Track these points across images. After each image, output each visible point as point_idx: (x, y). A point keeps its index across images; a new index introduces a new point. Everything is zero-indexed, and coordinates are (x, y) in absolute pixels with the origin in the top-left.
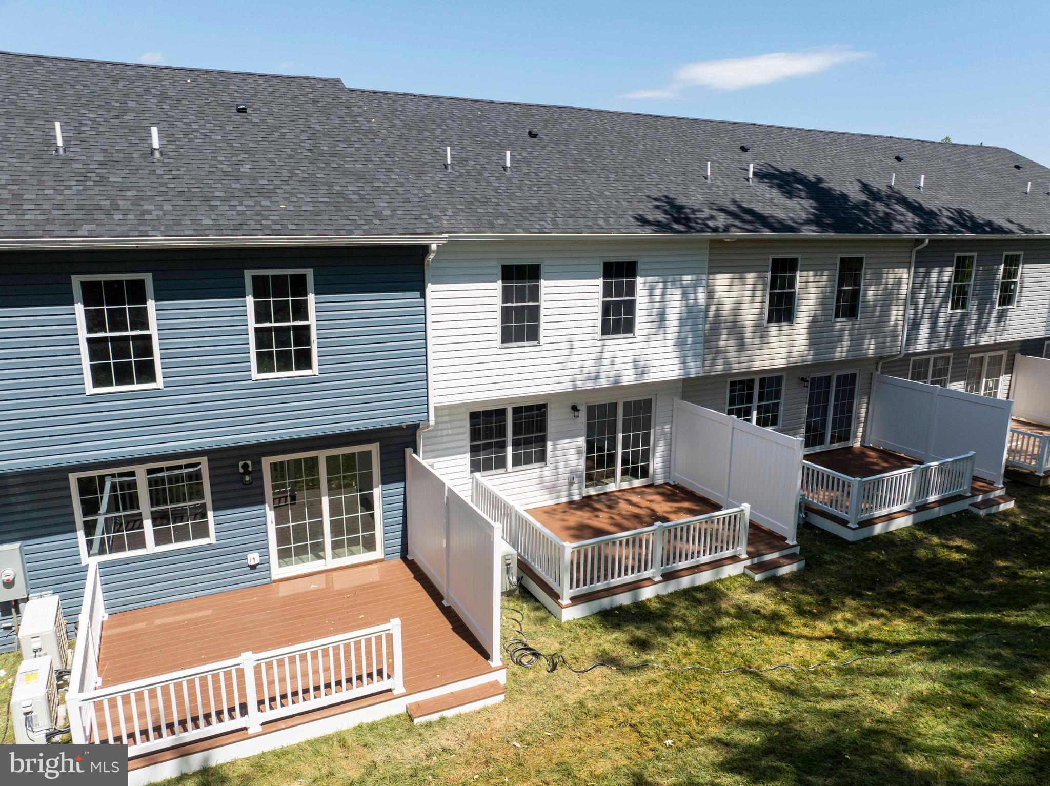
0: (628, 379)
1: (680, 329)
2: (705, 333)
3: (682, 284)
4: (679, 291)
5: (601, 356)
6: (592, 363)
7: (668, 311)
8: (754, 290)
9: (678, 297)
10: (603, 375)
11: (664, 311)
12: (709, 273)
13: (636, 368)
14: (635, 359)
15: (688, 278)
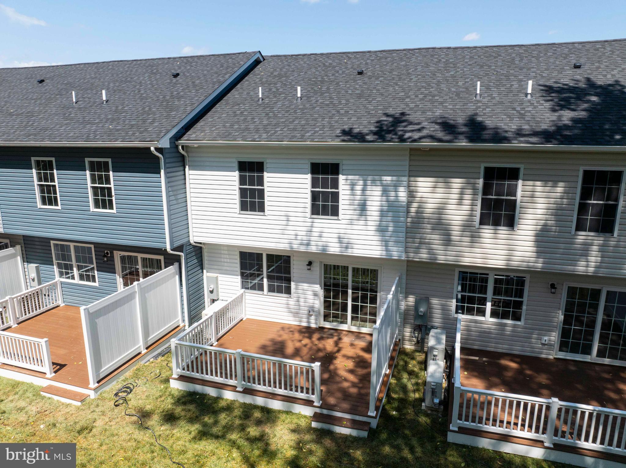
0: (334, 249)
1: (381, 219)
2: (406, 225)
3: (382, 183)
4: (379, 188)
5: (311, 229)
6: (304, 233)
7: (368, 203)
8: (462, 193)
9: (379, 193)
10: (313, 243)
11: (365, 203)
12: (410, 176)
13: (340, 242)
14: (339, 236)
15: (389, 178)
